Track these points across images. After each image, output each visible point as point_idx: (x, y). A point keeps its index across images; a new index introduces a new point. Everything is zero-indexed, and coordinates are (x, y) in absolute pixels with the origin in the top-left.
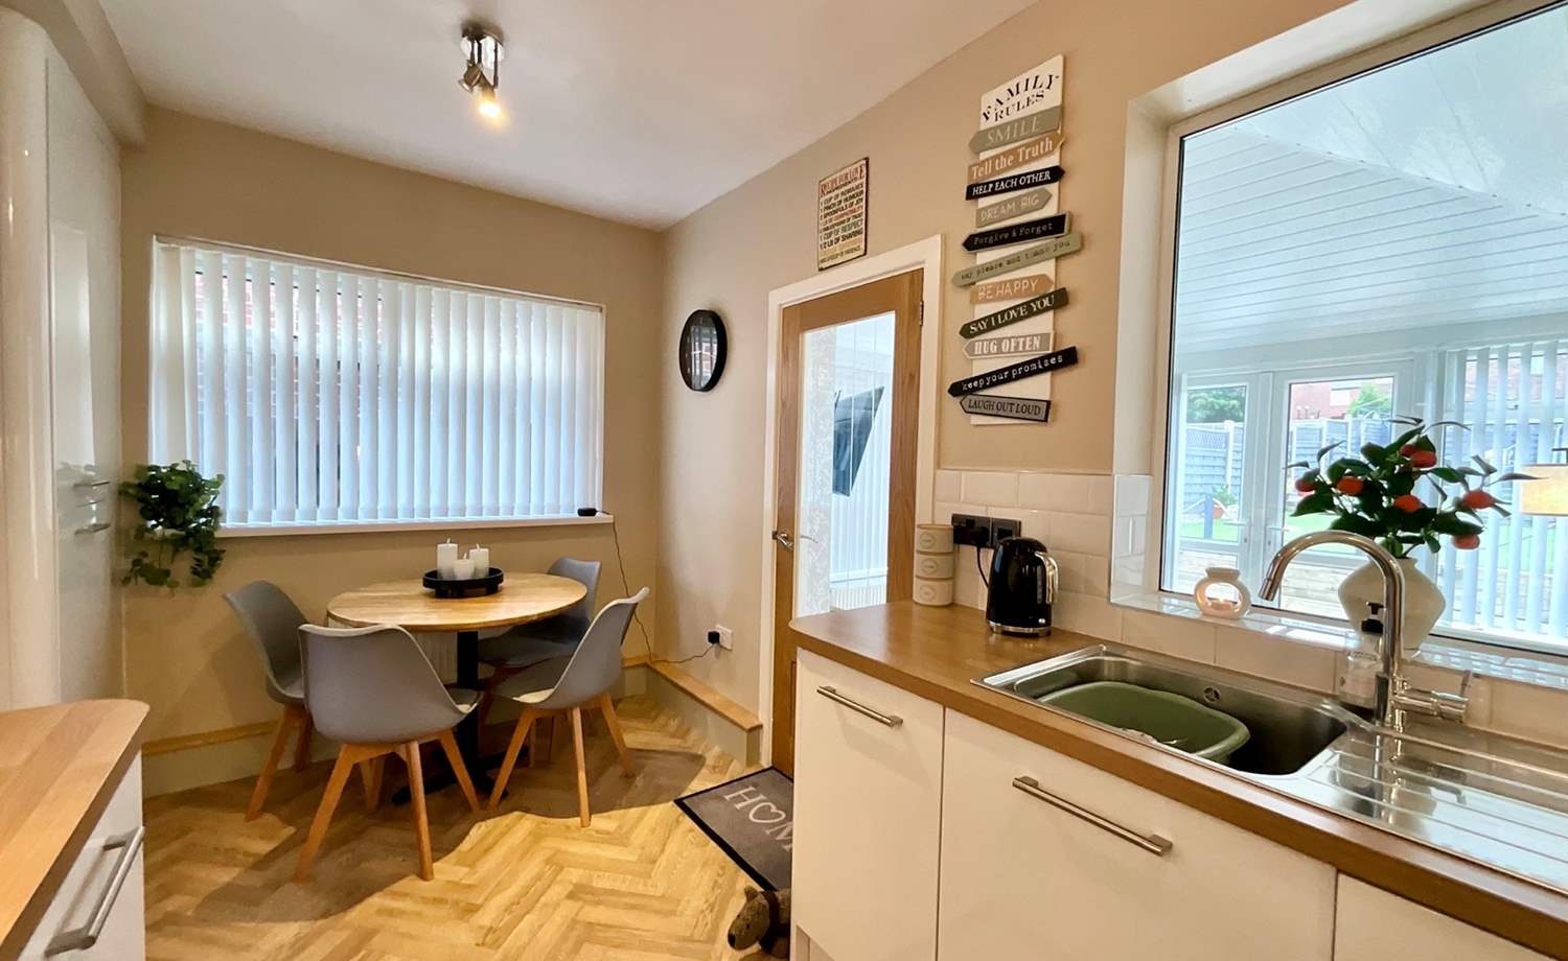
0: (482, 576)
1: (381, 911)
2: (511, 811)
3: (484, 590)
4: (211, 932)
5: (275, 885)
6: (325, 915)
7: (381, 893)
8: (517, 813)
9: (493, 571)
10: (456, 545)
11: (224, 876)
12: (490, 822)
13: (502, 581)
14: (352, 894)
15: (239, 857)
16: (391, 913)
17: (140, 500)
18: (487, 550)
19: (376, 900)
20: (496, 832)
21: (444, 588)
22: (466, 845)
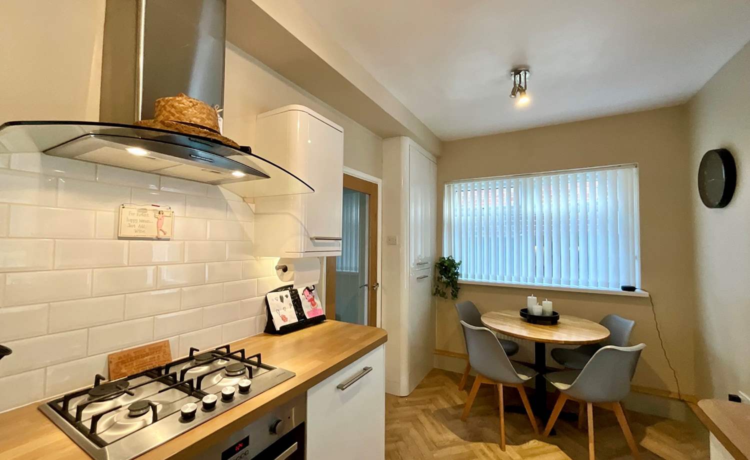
0: (548, 315)
1: (481, 450)
2: (555, 444)
3: (550, 322)
4: (435, 422)
5: (456, 417)
6: (465, 439)
7: (484, 443)
8: (556, 447)
9: (554, 313)
10: (536, 298)
11: (445, 405)
12: (541, 443)
13: (558, 319)
14: (476, 437)
15: (452, 401)
16: (484, 454)
17: (440, 268)
18: (551, 302)
19: (482, 445)
20: (542, 450)
21: (529, 318)
22: (525, 446)
